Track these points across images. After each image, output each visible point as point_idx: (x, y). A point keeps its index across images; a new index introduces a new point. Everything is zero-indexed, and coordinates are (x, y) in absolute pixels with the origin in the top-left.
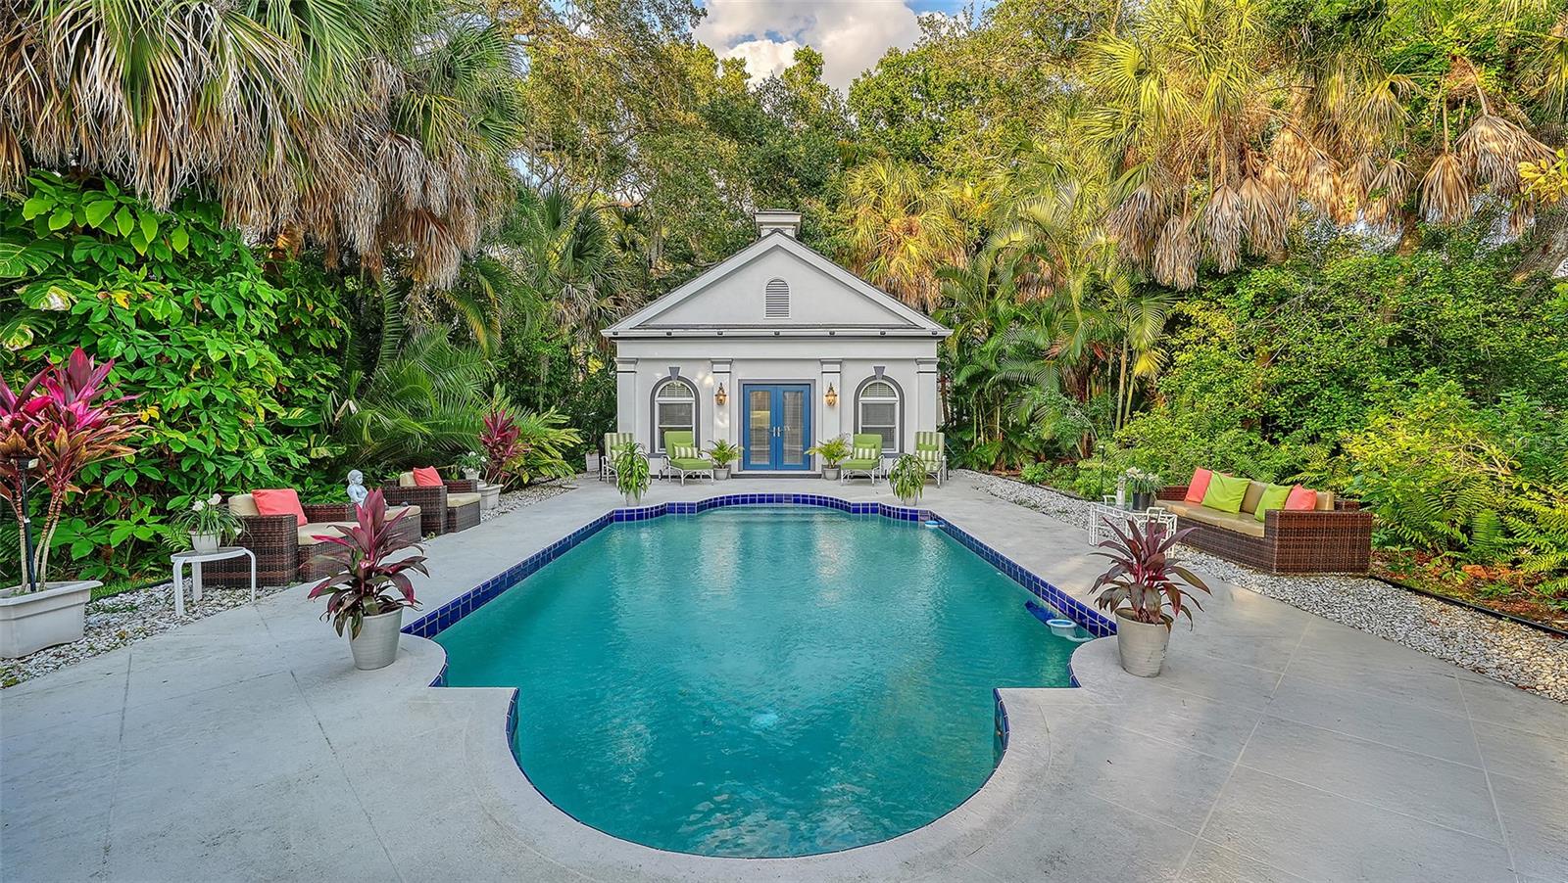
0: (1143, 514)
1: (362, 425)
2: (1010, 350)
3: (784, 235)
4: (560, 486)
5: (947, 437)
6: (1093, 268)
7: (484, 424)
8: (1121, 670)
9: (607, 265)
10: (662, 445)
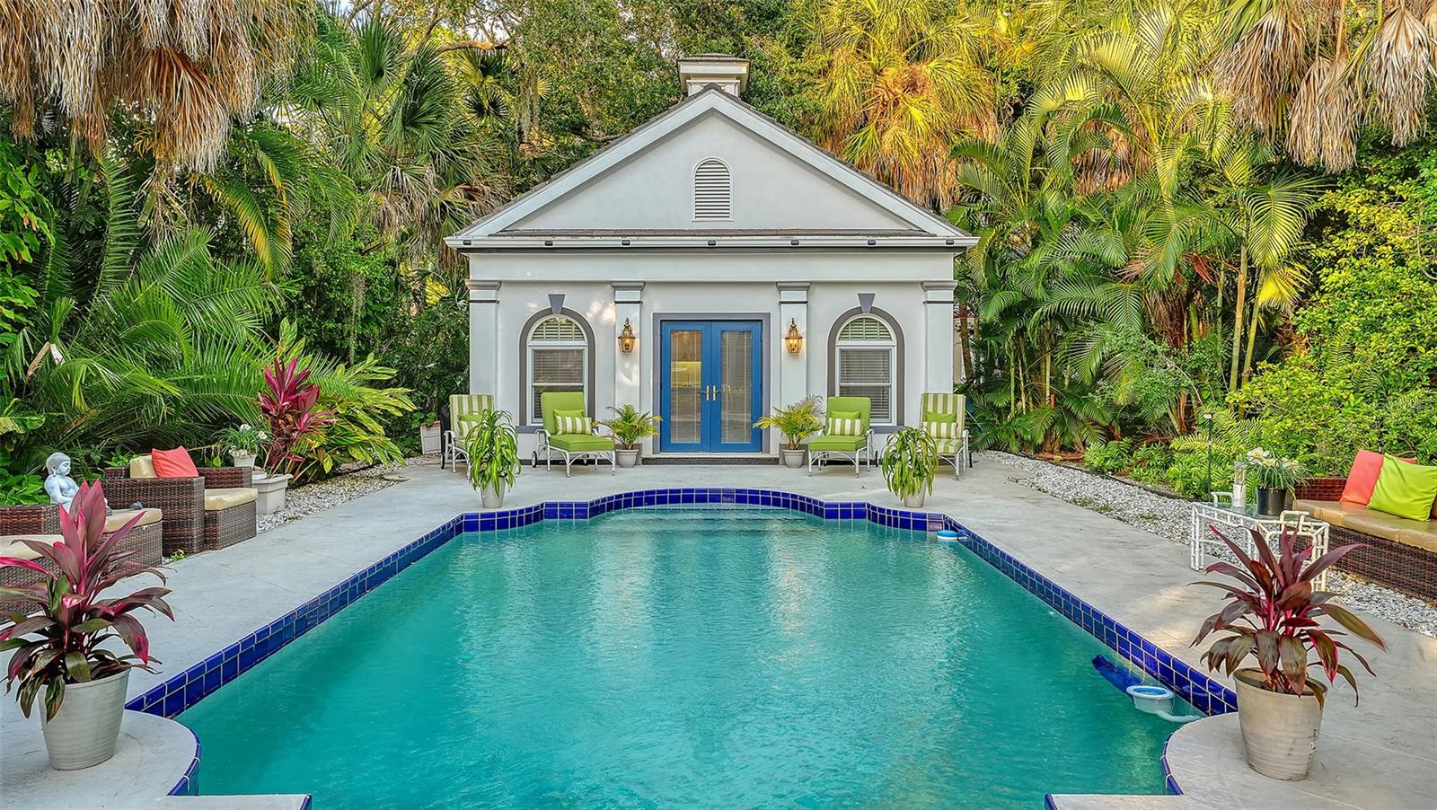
0: (1275, 522)
1: (71, 382)
2: (1065, 267)
3: (723, 92)
4: (381, 477)
5: (969, 402)
6: (1194, 141)
7: (264, 382)
8: (1245, 768)
9: (455, 137)
10: (538, 413)
